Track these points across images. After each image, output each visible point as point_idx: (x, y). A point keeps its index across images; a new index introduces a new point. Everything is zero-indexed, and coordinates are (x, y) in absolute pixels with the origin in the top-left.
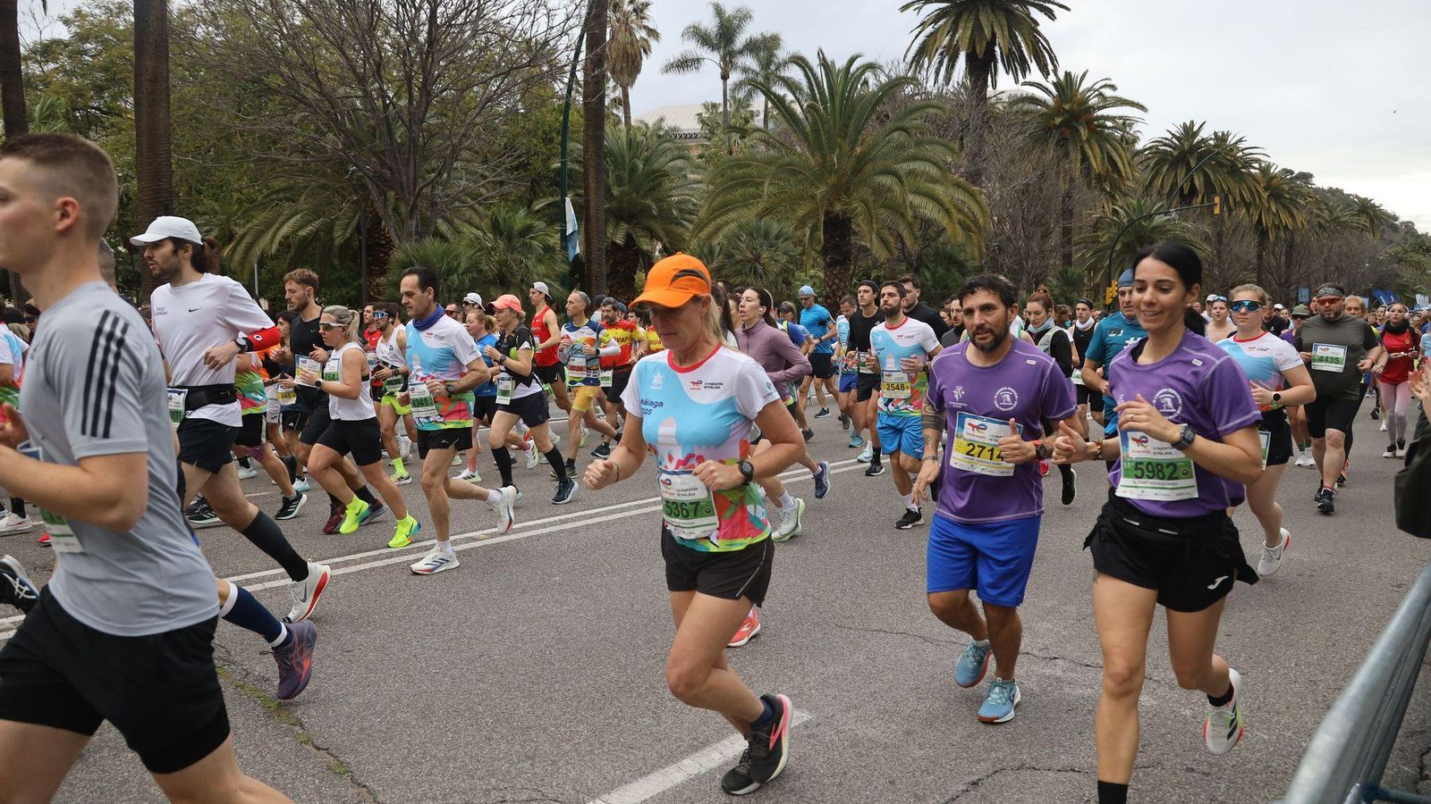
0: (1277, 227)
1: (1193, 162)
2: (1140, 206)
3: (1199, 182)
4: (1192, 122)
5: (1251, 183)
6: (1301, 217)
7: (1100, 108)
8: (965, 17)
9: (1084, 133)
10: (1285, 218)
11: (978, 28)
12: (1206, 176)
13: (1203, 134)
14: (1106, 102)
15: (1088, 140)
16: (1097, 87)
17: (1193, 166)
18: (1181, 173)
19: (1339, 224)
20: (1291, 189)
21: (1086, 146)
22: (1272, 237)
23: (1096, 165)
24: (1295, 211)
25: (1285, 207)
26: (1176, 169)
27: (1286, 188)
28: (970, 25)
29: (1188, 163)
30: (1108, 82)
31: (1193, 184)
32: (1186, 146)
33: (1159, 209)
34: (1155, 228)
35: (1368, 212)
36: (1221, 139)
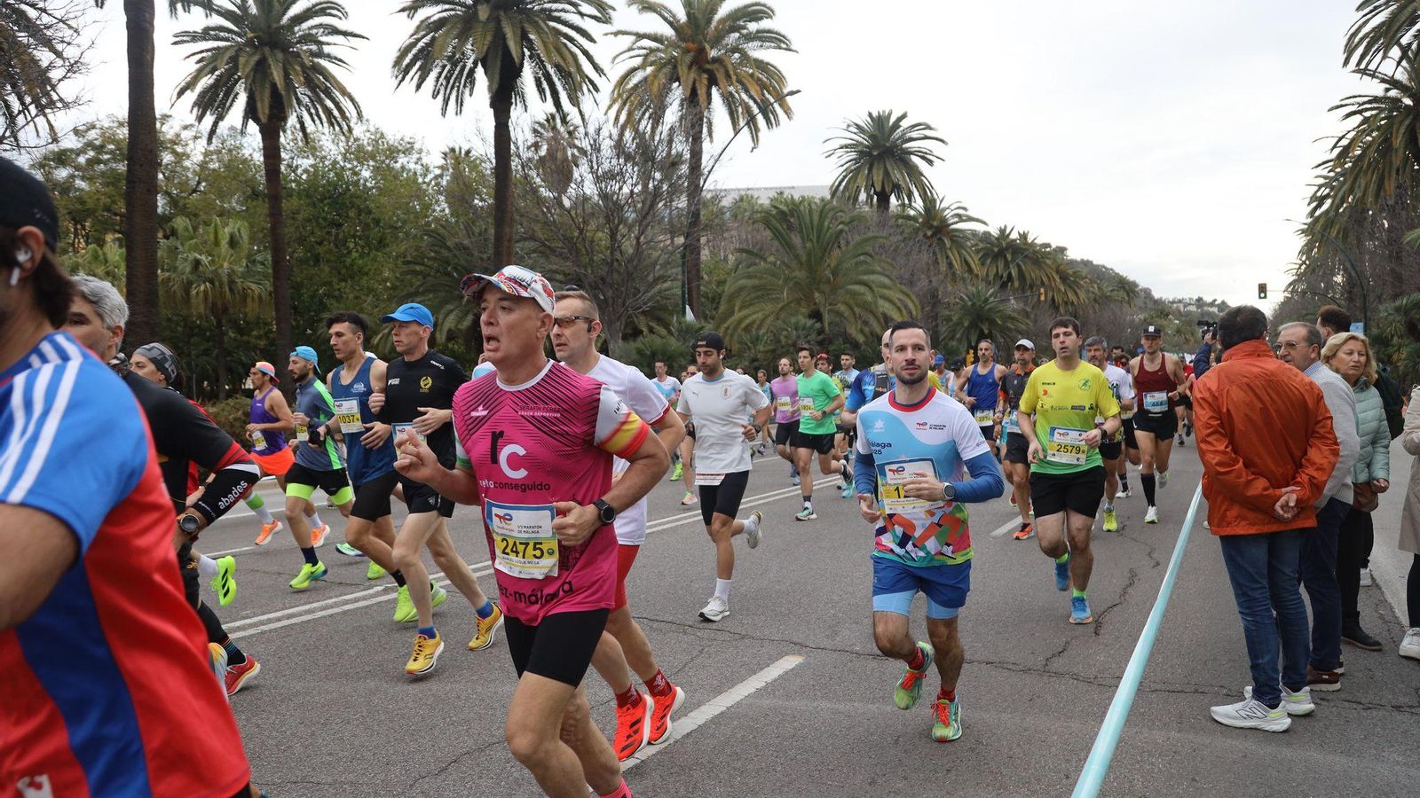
0: (1066, 303)
1: (1009, 257)
2: (978, 292)
3: (1014, 273)
4: (1006, 227)
5: (1049, 271)
6: (1082, 295)
7: (957, 223)
8: (876, 166)
9: (948, 243)
10: (1072, 297)
11: (887, 173)
12: (1019, 266)
13: (1014, 236)
14: (961, 218)
15: (950, 249)
16: (952, 207)
17: (1009, 259)
18: (1001, 265)
19: (1107, 297)
20: (1074, 273)
21: (949, 252)
22: (1062, 310)
23: (956, 265)
24: (1078, 291)
25: (1070, 287)
26: (997, 261)
27: (1070, 272)
28: (881, 172)
29: (1005, 257)
30: (958, 205)
31: (1010, 274)
32: (1004, 245)
33: (993, 294)
34: (990, 309)
35: (1124, 288)
36: (1024, 236)
